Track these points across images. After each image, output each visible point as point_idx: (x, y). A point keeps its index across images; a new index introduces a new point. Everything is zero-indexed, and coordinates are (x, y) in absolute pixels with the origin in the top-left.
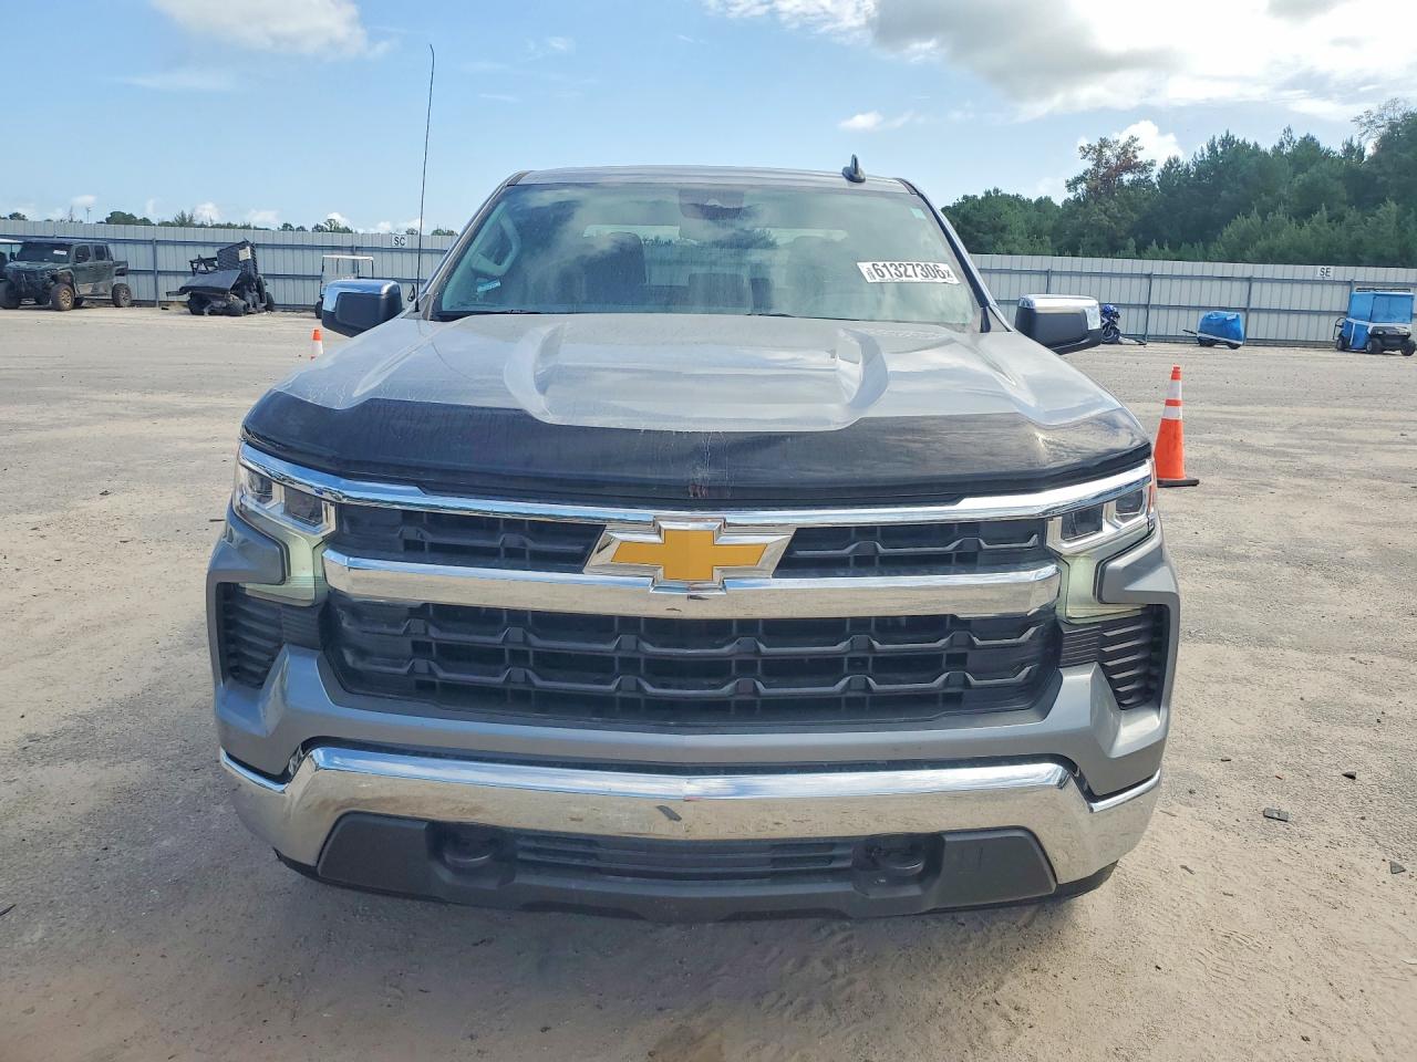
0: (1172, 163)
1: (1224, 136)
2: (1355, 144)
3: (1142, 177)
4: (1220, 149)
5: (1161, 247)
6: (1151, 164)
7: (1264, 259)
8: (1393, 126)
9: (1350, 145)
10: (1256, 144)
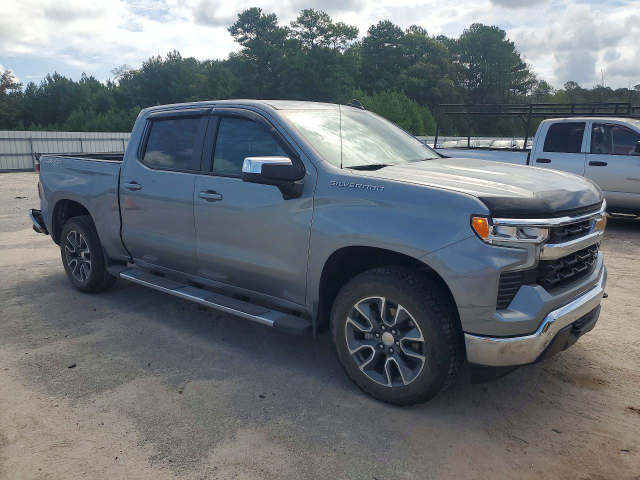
0: (31, 86)
1: (55, 74)
2: (112, 82)
3: (17, 91)
4: (53, 80)
5: (37, 125)
6: (20, 85)
7: (91, 130)
8: (126, 76)
9: (109, 82)
10: (70, 79)
